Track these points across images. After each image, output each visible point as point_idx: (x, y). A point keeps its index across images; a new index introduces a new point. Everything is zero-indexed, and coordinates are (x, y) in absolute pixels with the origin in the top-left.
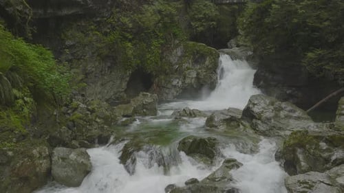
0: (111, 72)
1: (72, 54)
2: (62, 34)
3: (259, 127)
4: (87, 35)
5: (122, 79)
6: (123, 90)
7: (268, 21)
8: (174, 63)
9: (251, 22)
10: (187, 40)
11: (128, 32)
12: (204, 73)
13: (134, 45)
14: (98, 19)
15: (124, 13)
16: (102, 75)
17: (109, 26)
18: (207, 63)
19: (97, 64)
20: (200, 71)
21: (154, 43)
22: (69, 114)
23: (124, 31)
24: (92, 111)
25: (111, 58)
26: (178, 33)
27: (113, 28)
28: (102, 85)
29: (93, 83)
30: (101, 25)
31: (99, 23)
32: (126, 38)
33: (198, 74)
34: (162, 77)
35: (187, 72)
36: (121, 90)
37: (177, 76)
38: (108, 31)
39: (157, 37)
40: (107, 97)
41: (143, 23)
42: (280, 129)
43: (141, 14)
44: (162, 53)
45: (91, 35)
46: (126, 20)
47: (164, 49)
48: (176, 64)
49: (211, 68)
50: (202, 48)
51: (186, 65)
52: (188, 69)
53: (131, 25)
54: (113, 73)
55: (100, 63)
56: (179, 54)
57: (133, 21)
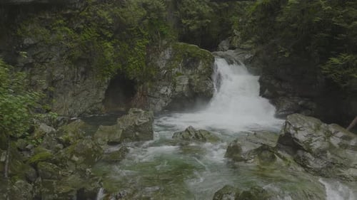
0: (85, 79)
1: (34, 57)
2: (19, 30)
3: (311, 163)
4: (53, 32)
5: (99, 86)
6: (101, 101)
7: (280, 20)
8: (161, 67)
9: (254, 21)
10: (176, 40)
11: (107, 29)
12: (198, 80)
13: (114, 45)
14: (68, 12)
15: (101, 5)
16: (73, 82)
17: (83, 21)
18: (200, 67)
19: (67, 68)
20: (192, 77)
21: (138, 44)
22: (28, 150)
23: (102, 27)
24: (66, 144)
25: (84, 62)
26: (165, 32)
27: (88, 23)
28: (74, 95)
29: (62, 93)
30: (72, 19)
31: (69, 17)
32: (105, 37)
33: (190, 80)
34: (148, 84)
35: (177, 78)
36: (97, 101)
37: (165, 83)
38: (82, 26)
39: (142, 36)
40: (80, 111)
41: (125, 18)
42: (341, 166)
43: (123, 7)
44: (148, 55)
45: (59, 32)
46: (105, 14)
47: (150, 50)
48: (164, 68)
49: (205, 74)
50: (194, 50)
51: (176, 70)
52: (178, 74)
53: (110, 21)
54: (88, 80)
55: (70, 68)
56: (168, 56)
57: (114, 16)
